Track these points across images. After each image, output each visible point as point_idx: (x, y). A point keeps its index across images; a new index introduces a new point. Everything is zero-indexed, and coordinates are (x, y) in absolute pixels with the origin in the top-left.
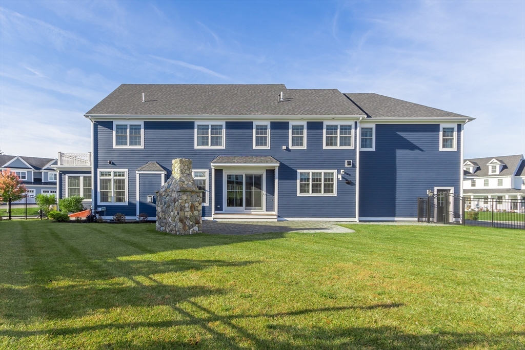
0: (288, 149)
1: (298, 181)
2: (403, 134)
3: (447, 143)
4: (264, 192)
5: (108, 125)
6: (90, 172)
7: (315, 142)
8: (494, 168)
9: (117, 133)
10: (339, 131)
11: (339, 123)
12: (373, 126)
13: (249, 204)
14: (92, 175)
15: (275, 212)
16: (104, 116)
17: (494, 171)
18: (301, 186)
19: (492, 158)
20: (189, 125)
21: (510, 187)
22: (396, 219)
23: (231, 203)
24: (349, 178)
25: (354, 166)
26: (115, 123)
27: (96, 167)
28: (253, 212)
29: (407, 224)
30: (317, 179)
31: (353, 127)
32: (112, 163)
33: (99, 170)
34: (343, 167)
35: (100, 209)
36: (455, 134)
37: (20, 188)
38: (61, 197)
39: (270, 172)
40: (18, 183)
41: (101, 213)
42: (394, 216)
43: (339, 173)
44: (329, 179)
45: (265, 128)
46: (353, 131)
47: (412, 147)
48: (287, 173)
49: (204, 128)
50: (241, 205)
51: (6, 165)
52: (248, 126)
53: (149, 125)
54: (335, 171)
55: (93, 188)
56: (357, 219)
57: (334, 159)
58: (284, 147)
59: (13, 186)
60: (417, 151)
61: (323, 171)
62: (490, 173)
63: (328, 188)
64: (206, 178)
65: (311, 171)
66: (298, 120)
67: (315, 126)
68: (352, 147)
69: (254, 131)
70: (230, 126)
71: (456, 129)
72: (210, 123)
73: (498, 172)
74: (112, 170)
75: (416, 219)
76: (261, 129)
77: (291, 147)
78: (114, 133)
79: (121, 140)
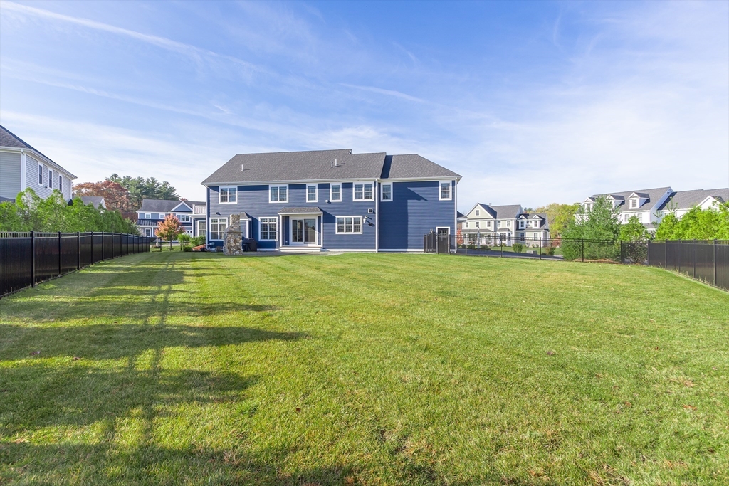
0: (329, 202)
1: (336, 224)
2: (411, 189)
3: (445, 194)
4: (316, 232)
5: (216, 189)
6: (205, 219)
7: (347, 197)
8: (634, 202)
9: (222, 194)
10: (363, 188)
11: (363, 183)
12: (391, 184)
13: (306, 240)
14: (206, 221)
15: (322, 246)
16: (214, 184)
17: (634, 205)
18: (338, 227)
19: (632, 192)
20: (265, 188)
21: (649, 222)
22: (408, 250)
23: (295, 239)
24: (371, 221)
25: (374, 213)
26: (220, 188)
27: (209, 216)
28: (309, 245)
29: (415, 253)
30: (349, 222)
31: (373, 185)
32: (218, 214)
33: (210, 218)
34: (367, 214)
35: (211, 244)
36: (451, 187)
37: (181, 229)
38: (194, 235)
39: (319, 217)
40: (179, 224)
41: (212, 247)
42: (406, 247)
43: (364, 218)
44: (357, 222)
45: (314, 188)
46: (373, 188)
47: (419, 198)
48: (329, 218)
49: (275, 189)
50: (300, 240)
51: (173, 210)
52: (303, 187)
53: (241, 188)
54: (361, 217)
55: (207, 229)
56: (376, 250)
57: (360, 209)
58: (327, 201)
59: (174, 228)
60: (422, 201)
61: (353, 217)
62: (631, 207)
63: (357, 229)
64: (277, 223)
65: (345, 217)
66: (336, 182)
67: (347, 186)
68: (373, 200)
69: (307, 190)
70: (292, 187)
71: (451, 184)
72: (279, 186)
73: (638, 207)
74: (218, 218)
75: (423, 250)
76: (312, 189)
77: (331, 201)
78: (220, 194)
79: (224, 199)
